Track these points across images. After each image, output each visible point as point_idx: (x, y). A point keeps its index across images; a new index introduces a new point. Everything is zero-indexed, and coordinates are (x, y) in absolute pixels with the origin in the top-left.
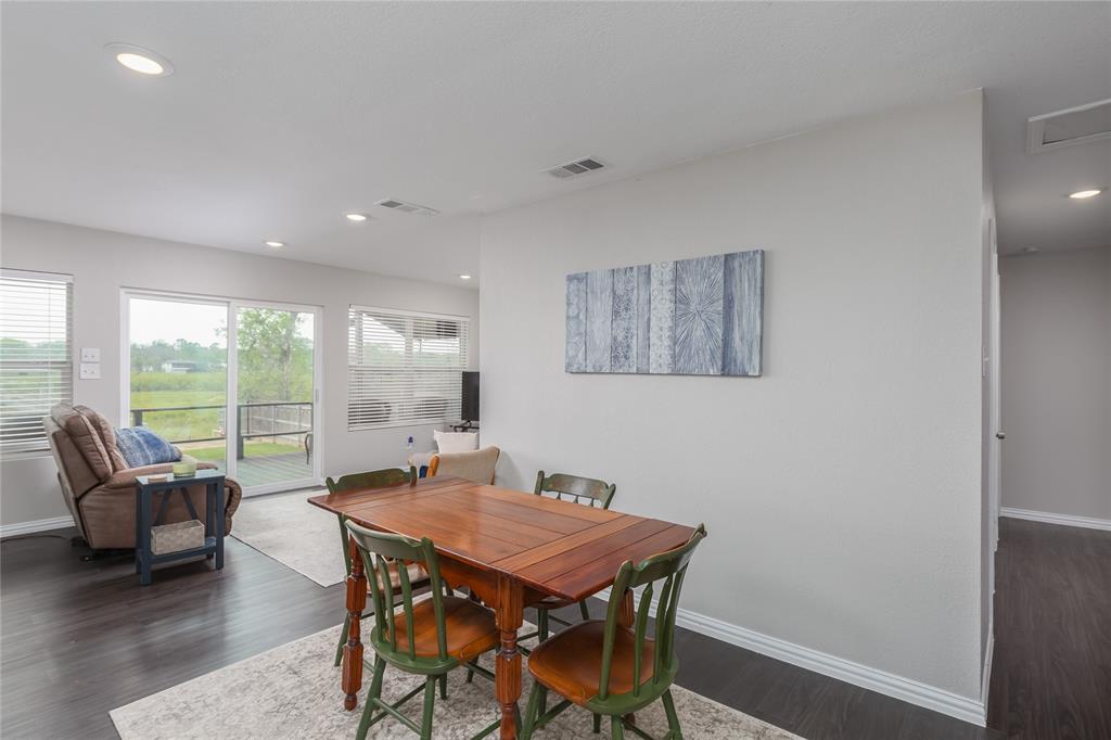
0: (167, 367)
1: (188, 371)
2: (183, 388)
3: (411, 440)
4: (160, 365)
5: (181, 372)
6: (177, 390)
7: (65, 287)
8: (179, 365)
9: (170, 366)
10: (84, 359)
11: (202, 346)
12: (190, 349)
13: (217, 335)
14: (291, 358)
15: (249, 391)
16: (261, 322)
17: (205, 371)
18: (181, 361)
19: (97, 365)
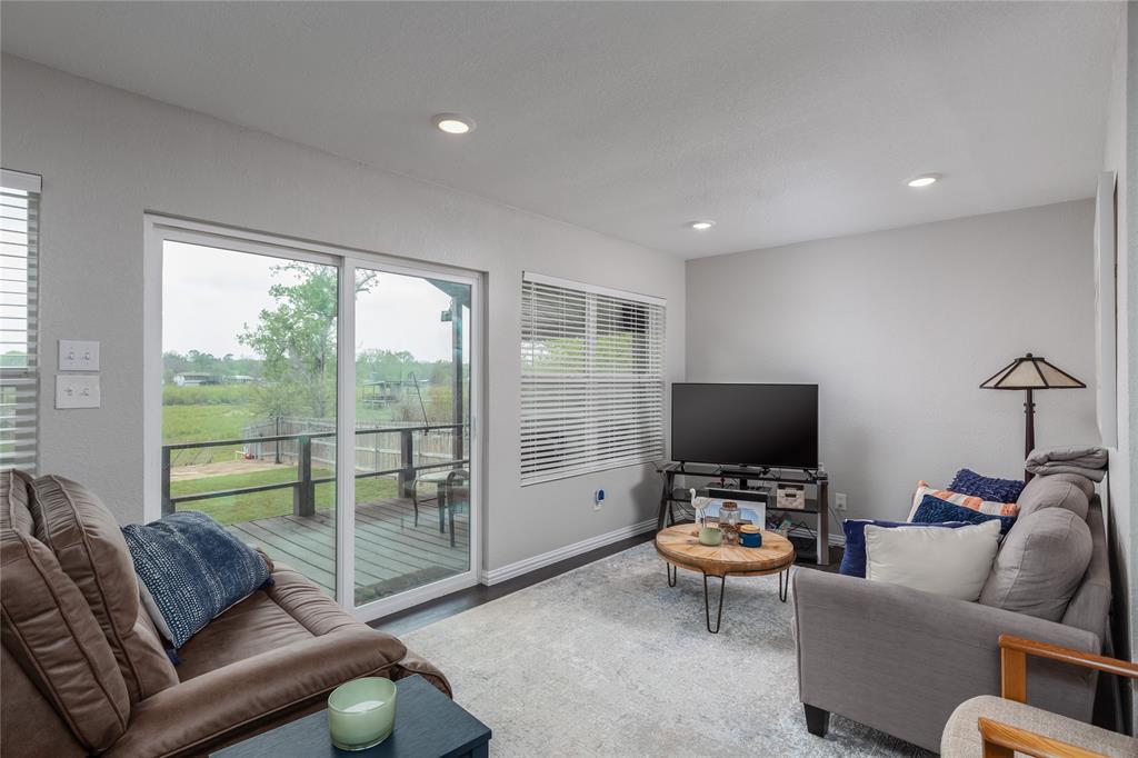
0: (179, 380)
1: (201, 383)
2: (197, 402)
3: (601, 495)
4: (172, 377)
5: (194, 385)
6: (191, 404)
7: (25, 203)
8: (191, 377)
9: (183, 378)
10: (64, 365)
11: (216, 357)
12: (202, 361)
13: (241, 342)
14: (325, 368)
15: (278, 406)
16: (290, 328)
17: (218, 383)
18: (193, 373)
19: (96, 378)
